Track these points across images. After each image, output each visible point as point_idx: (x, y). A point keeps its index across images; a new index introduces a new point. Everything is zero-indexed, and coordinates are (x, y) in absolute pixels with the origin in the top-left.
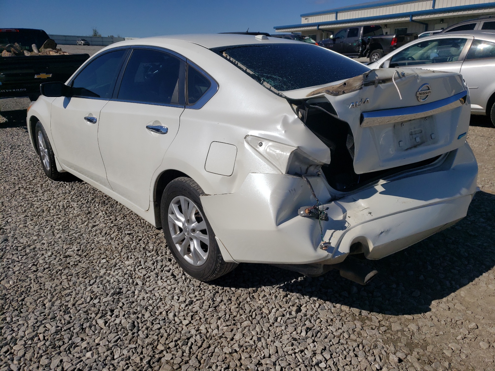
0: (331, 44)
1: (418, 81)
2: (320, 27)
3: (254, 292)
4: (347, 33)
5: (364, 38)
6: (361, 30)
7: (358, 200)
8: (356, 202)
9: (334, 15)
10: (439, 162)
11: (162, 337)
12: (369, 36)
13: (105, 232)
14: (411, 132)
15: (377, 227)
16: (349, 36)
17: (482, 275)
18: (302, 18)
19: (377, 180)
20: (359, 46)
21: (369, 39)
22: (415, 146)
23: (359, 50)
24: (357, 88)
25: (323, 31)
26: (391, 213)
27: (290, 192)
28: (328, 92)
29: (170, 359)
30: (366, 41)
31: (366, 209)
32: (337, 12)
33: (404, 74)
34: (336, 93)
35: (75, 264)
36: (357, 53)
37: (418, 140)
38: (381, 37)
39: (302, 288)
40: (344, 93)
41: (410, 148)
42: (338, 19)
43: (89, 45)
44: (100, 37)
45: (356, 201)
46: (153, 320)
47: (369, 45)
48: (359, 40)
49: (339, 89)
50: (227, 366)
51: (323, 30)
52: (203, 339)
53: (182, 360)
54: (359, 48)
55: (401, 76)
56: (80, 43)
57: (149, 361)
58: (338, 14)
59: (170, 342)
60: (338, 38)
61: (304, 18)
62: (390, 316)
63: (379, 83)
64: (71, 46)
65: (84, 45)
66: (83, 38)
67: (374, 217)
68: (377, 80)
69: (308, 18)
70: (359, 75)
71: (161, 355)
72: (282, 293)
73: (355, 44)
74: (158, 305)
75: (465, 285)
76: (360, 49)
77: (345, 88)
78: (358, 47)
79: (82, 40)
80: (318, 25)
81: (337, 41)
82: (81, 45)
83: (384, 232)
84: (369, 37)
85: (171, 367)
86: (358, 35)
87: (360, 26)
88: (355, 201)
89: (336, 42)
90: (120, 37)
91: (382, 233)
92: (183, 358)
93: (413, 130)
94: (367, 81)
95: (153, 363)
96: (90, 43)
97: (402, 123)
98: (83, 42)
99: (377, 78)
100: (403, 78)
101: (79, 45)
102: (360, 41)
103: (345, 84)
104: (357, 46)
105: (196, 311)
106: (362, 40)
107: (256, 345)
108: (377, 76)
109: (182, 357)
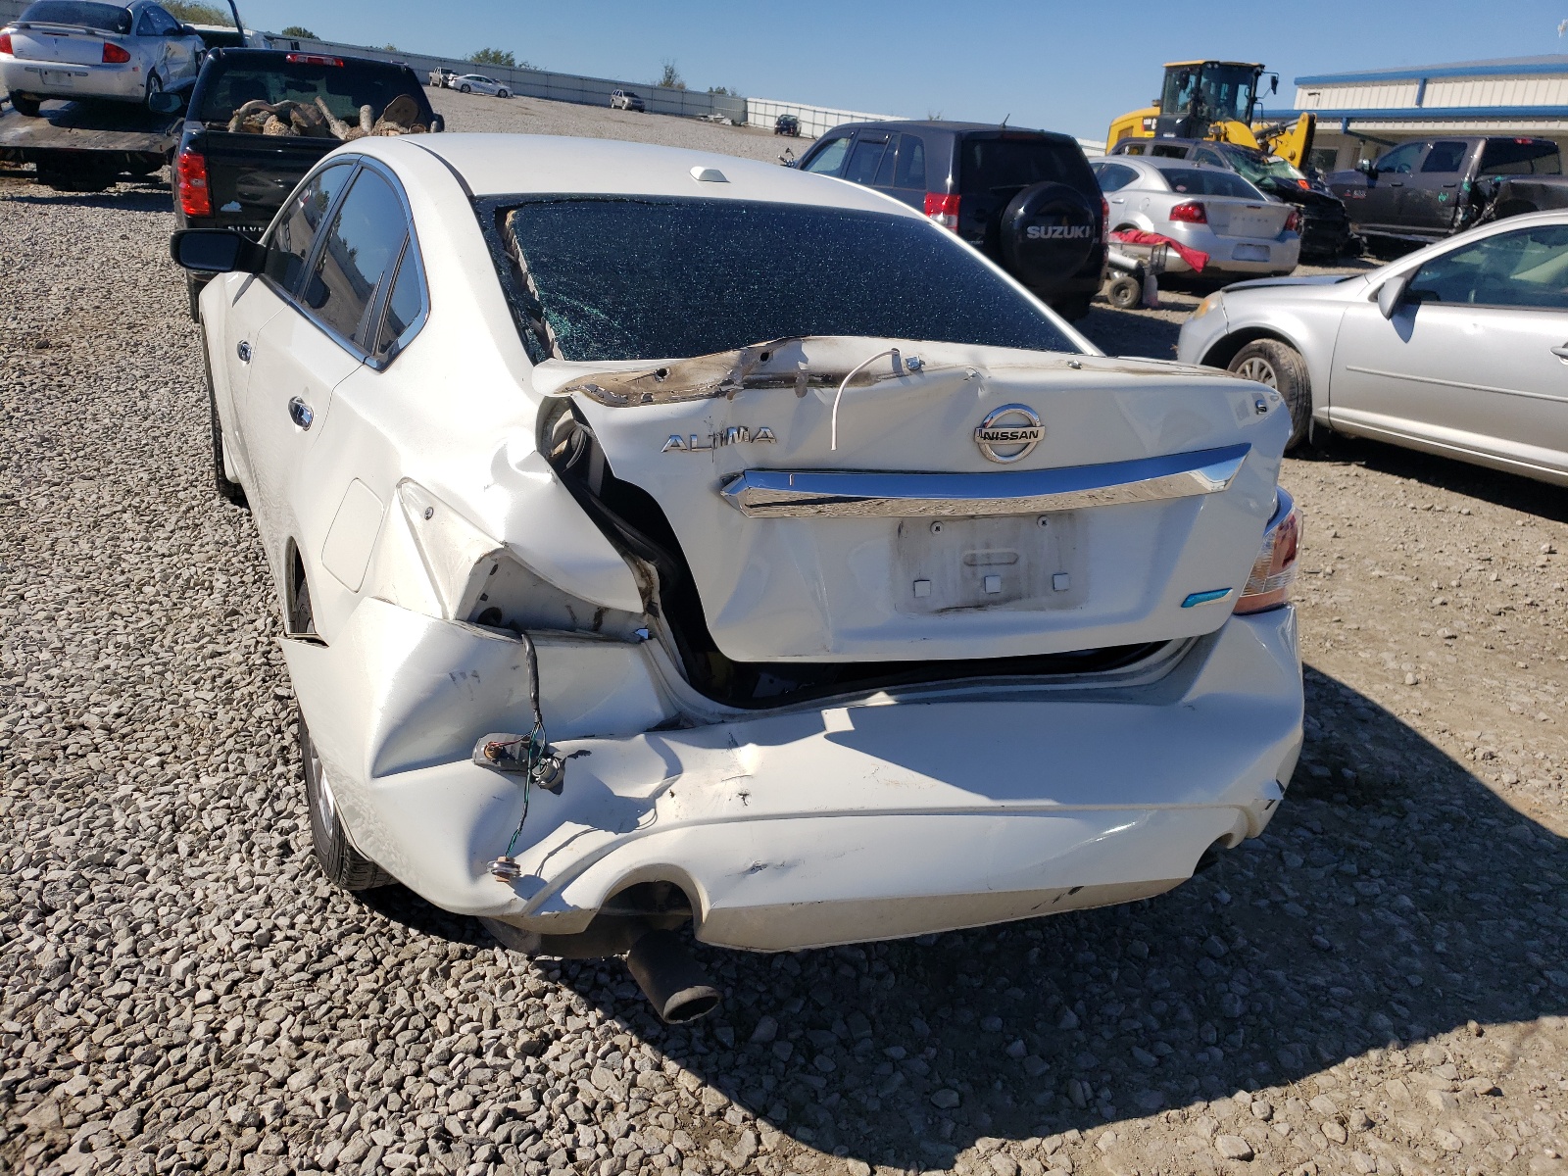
0: (1360, 188)
1: (980, 393)
2: (1353, 126)
3: (463, 955)
4: (1425, 154)
5: (1481, 178)
6: (1475, 147)
7: (745, 744)
8: (736, 750)
9: (1413, 89)
10: (1148, 670)
11: (108, 1021)
12: (1501, 174)
13: (229, 677)
14: (974, 555)
15: (746, 845)
16: (1425, 169)
17: (1230, 1095)
18: (1300, 91)
19: (867, 692)
20: (1457, 204)
21: (1497, 185)
22: (979, 606)
23: (1454, 219)
24: (703, 390)
25: (1364, 142)
26: (822, 809)
27: (454, 679)
28: (594, 392)
29: (76, 1092)
30: (1487, 193)
31: (738, 780)
32: (1424, 80)
33: (922, 363)
34: (617, 398)
35: (77, 754)
36: (1444, 227)
37: (994, 585)
38: (1545, 183)
39: (611, 981)
40: (648, 400)
41: (958, 609)
42: (1426, 104)
43: (641, 110)
44: (682, 90)
45: (736, 745)
46: (123, 967)
47: (1495, 207)
48: (1462, 183)
49: (633, 388)
50: (199, 1159)
51: (1364, 137)
52: (208, 1059)
53: (106, 1105)
54: (1456, 212)
55: (905, 370)
56: (618, 102)
57: (18, 1082)
58: (1429, 87)
59: (116, 1042)
60: (1390, 170)
61: (1307, 92)
62: (804, 1147)
63: (812, 383)
64: (593, 108)
65: (629, 108)
66: (630, 90)
67: (752, 809)
68: (802, 372)
69: (1318, 91)
70: (727, 349)
71: (63, 1075)
72: (533, 982)
73: (1442, 198)
74: (174, 927)
75: (1143, 1113)
76: (1460, 217)
77: (659, 387)
78: (1453, 208)
79: (627, 95)
80: (1349, 117)
81: (1384, 181)
82: (620, 108)
83: (765, 866)
84: (1499, 178)
85: (56, 1117)
86: (1461, 168)
87: (1474, 137)
88: (733, 744)
89: (1379, 184)
90: (738, 94)
91: (755, 869)
92: (110, 1100)
93: (980, 552)
94: (764, 371)
95: (27, 1090)
96: (647, 105)
97: (936, 524)
98: (627, 100)
99: (802, 366)
100: (914, 378)
101: (615, 107)
102: (1466, 187)
103: (662, 373)
104: (1448, 204)
105: (258, 969)
106: (1474, 185)
107: (323, 1121)
108: (805, 360)
109: (111, 1095)
